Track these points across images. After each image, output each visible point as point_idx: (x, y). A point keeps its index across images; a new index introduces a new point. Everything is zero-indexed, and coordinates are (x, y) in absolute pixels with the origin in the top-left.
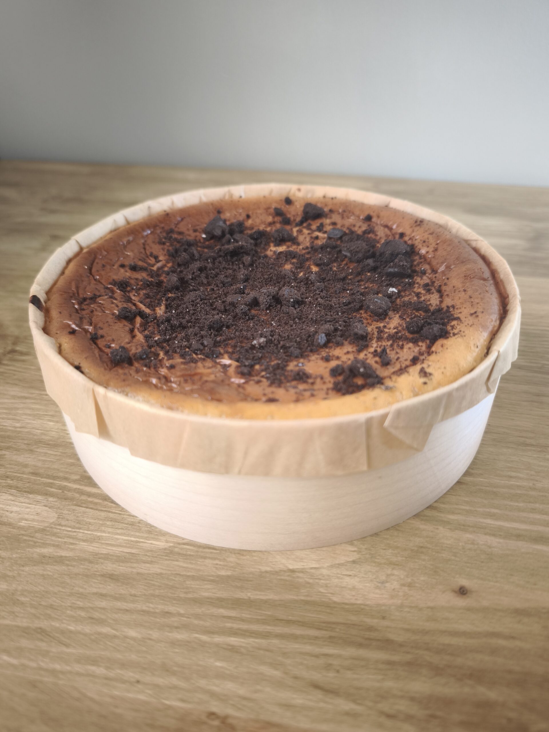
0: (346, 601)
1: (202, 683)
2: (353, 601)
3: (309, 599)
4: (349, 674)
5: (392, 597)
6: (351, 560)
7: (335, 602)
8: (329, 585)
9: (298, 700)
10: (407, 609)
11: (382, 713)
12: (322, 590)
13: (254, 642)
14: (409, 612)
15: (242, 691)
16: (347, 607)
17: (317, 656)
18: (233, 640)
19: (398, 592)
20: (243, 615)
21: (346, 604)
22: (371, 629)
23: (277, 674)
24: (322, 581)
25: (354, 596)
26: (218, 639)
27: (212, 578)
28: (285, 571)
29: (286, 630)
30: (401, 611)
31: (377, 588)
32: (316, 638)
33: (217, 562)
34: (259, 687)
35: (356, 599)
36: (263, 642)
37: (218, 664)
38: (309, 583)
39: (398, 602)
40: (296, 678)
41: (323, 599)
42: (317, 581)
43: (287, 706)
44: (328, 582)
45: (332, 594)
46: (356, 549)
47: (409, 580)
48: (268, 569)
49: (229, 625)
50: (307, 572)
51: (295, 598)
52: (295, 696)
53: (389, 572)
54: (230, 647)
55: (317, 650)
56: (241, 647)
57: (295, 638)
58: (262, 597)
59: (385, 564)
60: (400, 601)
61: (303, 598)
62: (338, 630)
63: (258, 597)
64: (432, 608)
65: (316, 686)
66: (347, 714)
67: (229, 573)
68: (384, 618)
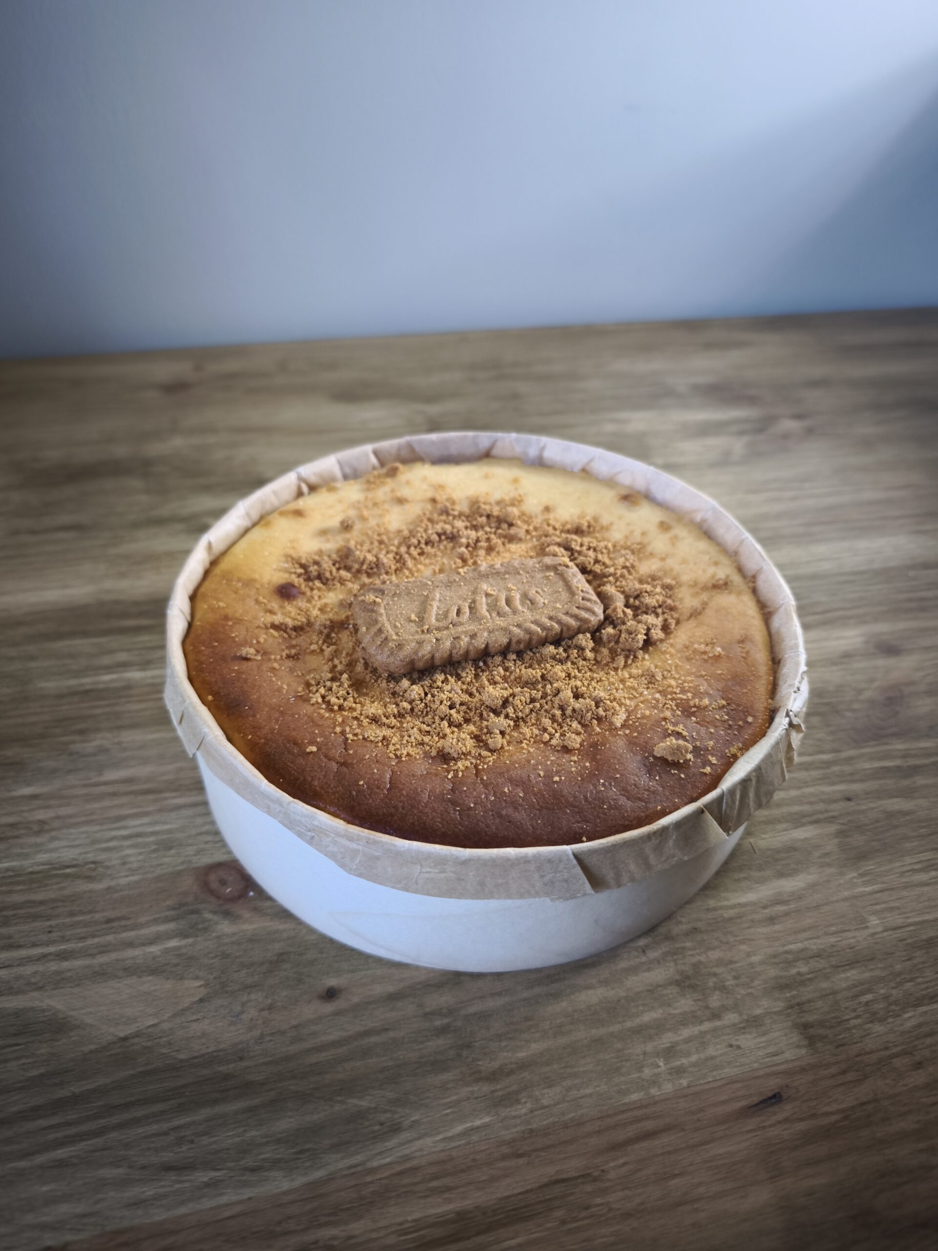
0: (196, 1054)
1: (30, 1219)
2: (202, 1052)
3: (149, 1067)
4: (205, 1140)
5: (250, 1029)
6: (197, 999)
7: (182, 1061)
8: (172, 1042)
9: (149, 1191)
10: (268, 1038)
11: (246, 1169)
12: (164, 1051)
13: (87, 1145)
14: (270, 1041)
15: (80, 1209)
16: (197, 1061)
17: (166, 1134)
18: (61, 1153)
19: (257, 1020)
20: (69, 1117)
21: (196, 1058)
22: (227, 1077)
23: (121, 1171)
24: (164, 1039)
25: (204, 1044)
26: (40, 1159)
27: (19, 1085)
28: (114, 1043)
29: (126, 1116)
30: (261, 1043)
31: (232, 1024)
32: (163, 1112)
33: (24, 1061)
34: (100, 1196)
35: (207, 1048)
36: (98, 1141)
37: (45, 1188)
38: (147, 1048)
39: (257, 1033)
40: (143, 1167)
41: (167, 1062)
42: (157, 1041)
43: (137, 1204)
44: (171, 1037)
45: (177, 1051)
46: (202, 983)
47: (269, 1001)
48: (93, 1047)
49: (51, 1137)
50: (144, 1034)
51: (132, 1072)
52: (145, 1189)
53: (245, 999)
54: (57, 1163)
55: (165, 1126)
56: (71, 1157)
57: (136, 1122)
58: (89, 1087)
59: (239, 990)
60: (259, 1031)
61: (140, 1069)
62: (188, 1093)
63: (84, 1088)
64: (296, 1027)
65: (168, 1168)
66: (207, 1185)
67: (42, 1070)
68: (241, 1059)
